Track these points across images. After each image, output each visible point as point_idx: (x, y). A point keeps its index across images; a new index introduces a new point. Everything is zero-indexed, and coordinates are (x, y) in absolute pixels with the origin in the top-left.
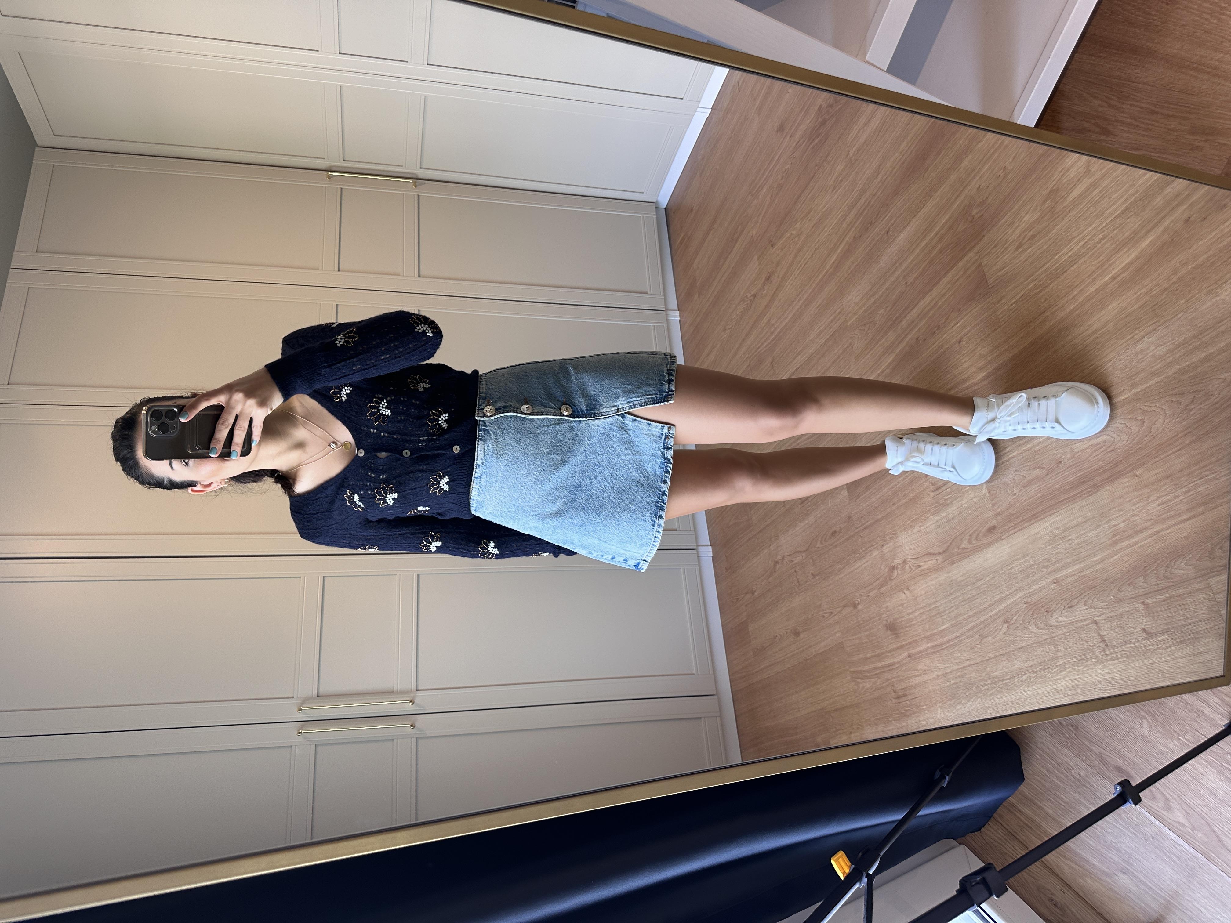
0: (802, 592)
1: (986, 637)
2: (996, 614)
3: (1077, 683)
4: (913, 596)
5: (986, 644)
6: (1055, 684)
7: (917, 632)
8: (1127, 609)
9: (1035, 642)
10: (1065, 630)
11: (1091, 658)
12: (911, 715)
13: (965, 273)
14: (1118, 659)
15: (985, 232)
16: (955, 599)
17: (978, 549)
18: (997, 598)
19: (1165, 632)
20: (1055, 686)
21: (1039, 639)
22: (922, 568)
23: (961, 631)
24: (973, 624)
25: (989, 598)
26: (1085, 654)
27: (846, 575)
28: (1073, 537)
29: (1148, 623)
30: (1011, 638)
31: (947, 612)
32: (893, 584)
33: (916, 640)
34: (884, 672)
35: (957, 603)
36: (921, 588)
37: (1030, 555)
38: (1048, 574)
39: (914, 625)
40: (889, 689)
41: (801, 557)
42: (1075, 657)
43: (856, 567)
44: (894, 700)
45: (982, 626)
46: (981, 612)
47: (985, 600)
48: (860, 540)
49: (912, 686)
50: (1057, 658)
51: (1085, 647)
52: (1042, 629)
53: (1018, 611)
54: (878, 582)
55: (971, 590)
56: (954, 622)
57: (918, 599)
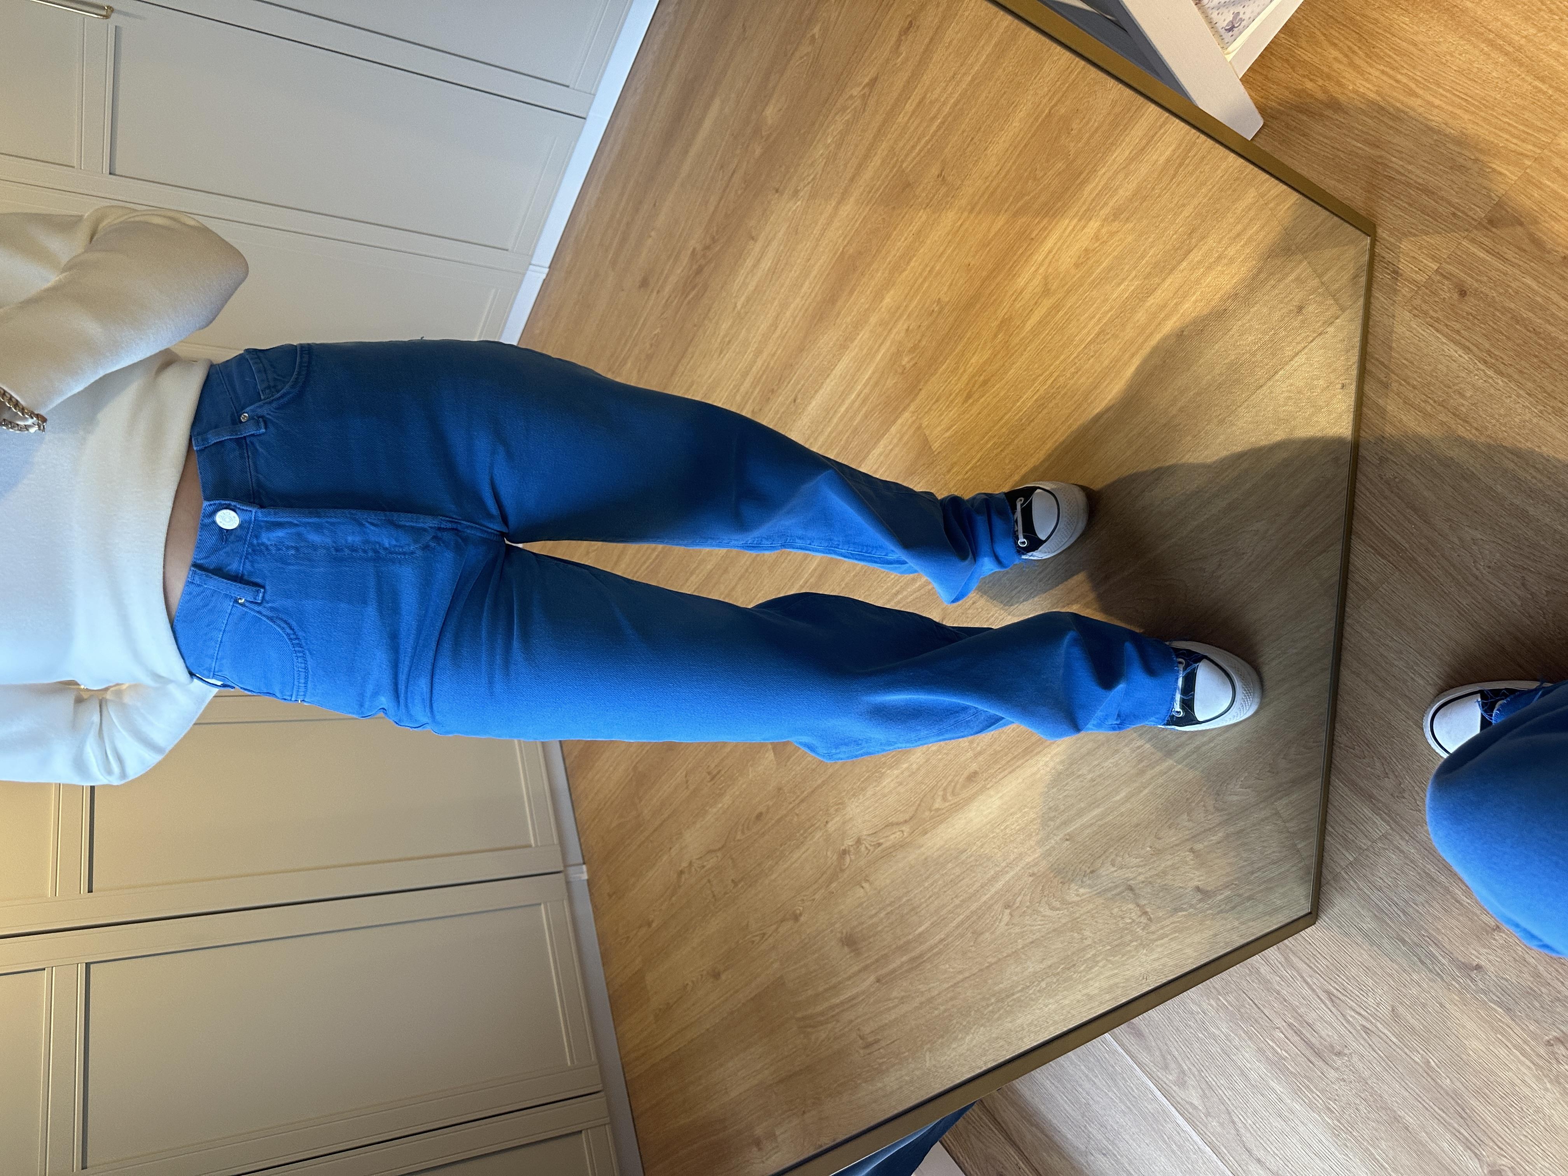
0: (721, 909)
1: (981, 933)
2: (992, 898)
3: (1117, 980)
4: (875, 889)
6: (1086, 987)
7: (885, 943)
8: (1169, 863)
9: (1051, 930)
10: (1091, 906)
11: (1131, 941)
12: (887, 1069)
13: (900, 439)
14: (1167, 936)
15: (922, 383)
17: (958, 807)
18: (991, 875)
20: (1085, 992)
22: (883, 847)
24: (962, 917)
25: (979, 875)
26: (1122, 937)
27: (780, 874)
28: (1084, 771)
29: (1202, 878)
30: (1017, 930)
31: (924, 905)
32: (846, 876)
33: (886, 955)
34: (843, 1011)
35: (936, 890)
36: (884, 876)
37: (1029, 805)
38: (1057, 828)
39: (881, 931)
40: (854, 1035)
41: (715, 859)
42: (1108, 944)
43: (793, 860)
44: (861, 1051)
45: (975, 917)
47: (976, 879)
48: (795, 819)
49: (886, 1025)
50: (1084, 949)
51: (1121, 925)
52: (1058, 909)
53: (1022, 889)
54: (825, 876)
55: (953, 868)
56: (935, 918)
57: (882, 893)
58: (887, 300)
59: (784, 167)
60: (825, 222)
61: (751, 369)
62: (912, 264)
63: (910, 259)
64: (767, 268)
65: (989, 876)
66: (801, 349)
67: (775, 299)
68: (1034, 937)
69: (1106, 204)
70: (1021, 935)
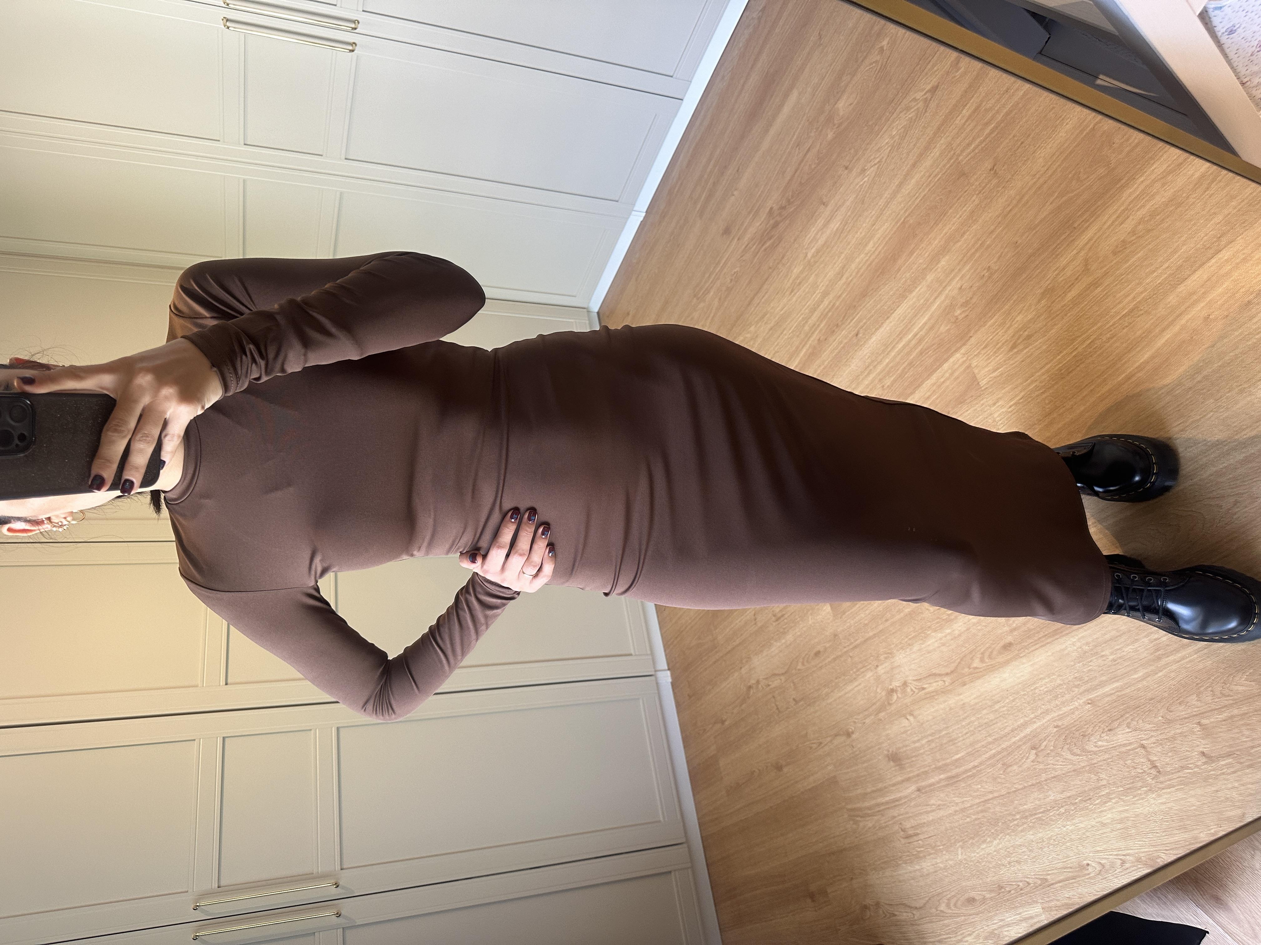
0: (783, 720)
1: (1011, 766)
2: (1020, 740)
3: (1126, 816)
4: (918, 722)
5: (1011, 774)
6: (1101, 817)
7: (926, 763)
8: (1179, 731)
9: (1071, 770)
10: (1107, 756)
11: (1142, 787)
12: (925, 856)
13: (952, 374)
14: (1173, 787)
15: (972, 332)
16: (969, 724)
17: (992, 669)
18: (1019, 722)
19: (1228, 755)
20: (1099, 820)
21: (1075, 767)
22: (927, 691)
23: (978, 761)
24: (994, 751)
25: (1010, 722)
26: (1133, 783)
27: (836, 700)
28: (1107, 652)
29: (1207, 746)
30: (1042, 766)
31: (961, 739)
32: (893, 709)
33: (926, 771)
34: (888, 808)
35: (972, 729)
36: (927, 713)
37: (1057, 674)
38: (1081, 694)
39: (922, 754)
40: (896, 828)
41: (778, 681)
42: (1121, 786)
43: (847, 691)
44: (903, 840)
45: (1005, 753)
46: (1002, 738)
47: (1006, 725)
48: (850, 660)
49: (925, 823)
50: (1099, 788)
51: (1134, 774)
52: (1078, 755)
53: (1048, 736)
54: (875, 707)
55: (987, 714)
56: (970, 750)
57: (924, 725)
58: (943, 263)
59: (853, 149)
60: (889, 196)
61: (819, 306)
62: (966, 236)
63: (964, 233)
64: (835, 229)
65: (1019, 723)
66: (864, 295)
67: (842, 253)
68: (1057, 774)
69: (1143, 206)
70: (1045, 771)
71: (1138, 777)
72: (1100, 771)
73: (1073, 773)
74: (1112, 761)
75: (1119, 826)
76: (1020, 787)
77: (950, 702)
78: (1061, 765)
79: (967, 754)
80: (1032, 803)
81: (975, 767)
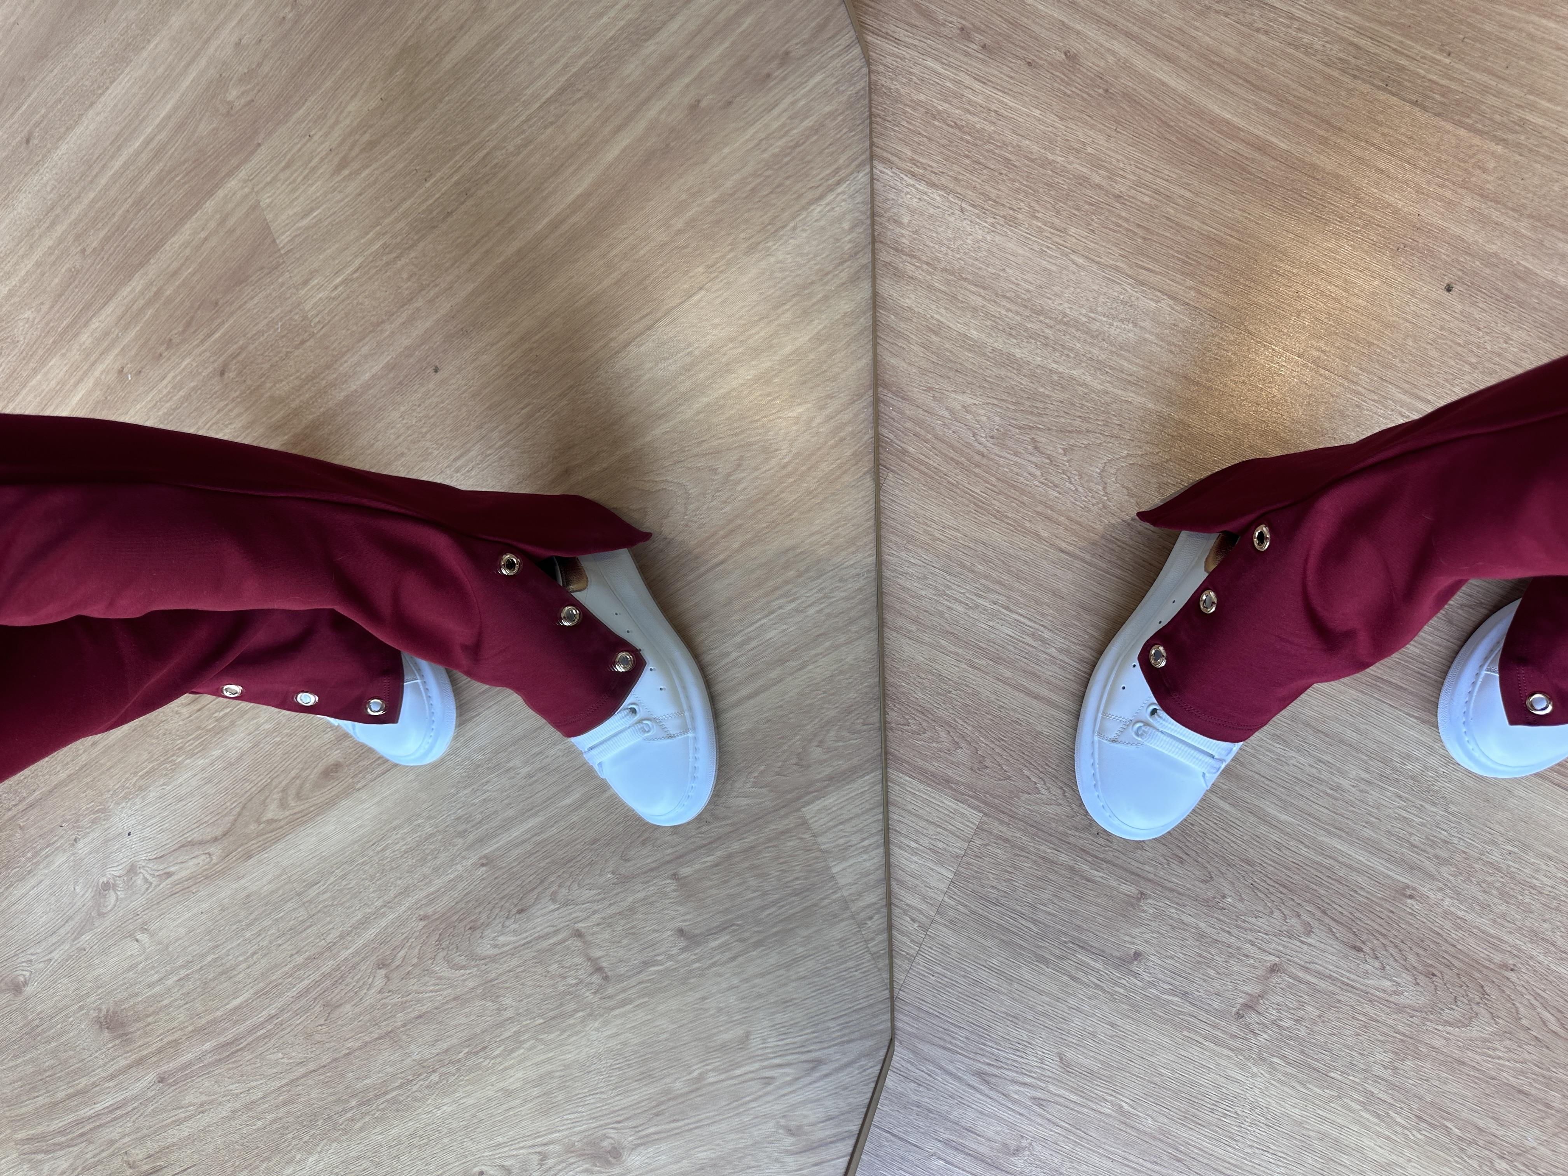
2: (359, 951)
4: (159, 943)
5: (340, 1022)
7: (175, 1023)
8: (642, 895)
9: (452, 997)
11: (574, 1012)
16: (259, 934)
18: (356, 919)
19: (722, 929)
21: (458, 991)
22: (174, 878)
23: (279, 1003)
24: (306, 982)
25: (337, 920)
26: (560, 1006)
29: (688, 917)
30: (396, 999)
31: (244, 966)
35: (264, 943)
38: (468, 848)
39: (168, 1006)
42: (540, 1015)
45: (328, 983)
46: (322, 954)
47: (331, 926)
50: (500, 1025)
51: (561, 988)
52: (462, 968)
53: (407, 939)
54: (70, 924)
55: (294, 909)
56: (259, 986)
57: (171, 949)
68: (423, 1009)
70: (402, 1006)
71: (570, 993)
72: (502, 992)
73: (453, 1004)
74: (524, 971)
75: (536, 1092)
76: (357, 1044)
77: (222, 895)
78: (431, 991)
79: (256, 993)
80: (379, 1072)
81: (272, 1017)
